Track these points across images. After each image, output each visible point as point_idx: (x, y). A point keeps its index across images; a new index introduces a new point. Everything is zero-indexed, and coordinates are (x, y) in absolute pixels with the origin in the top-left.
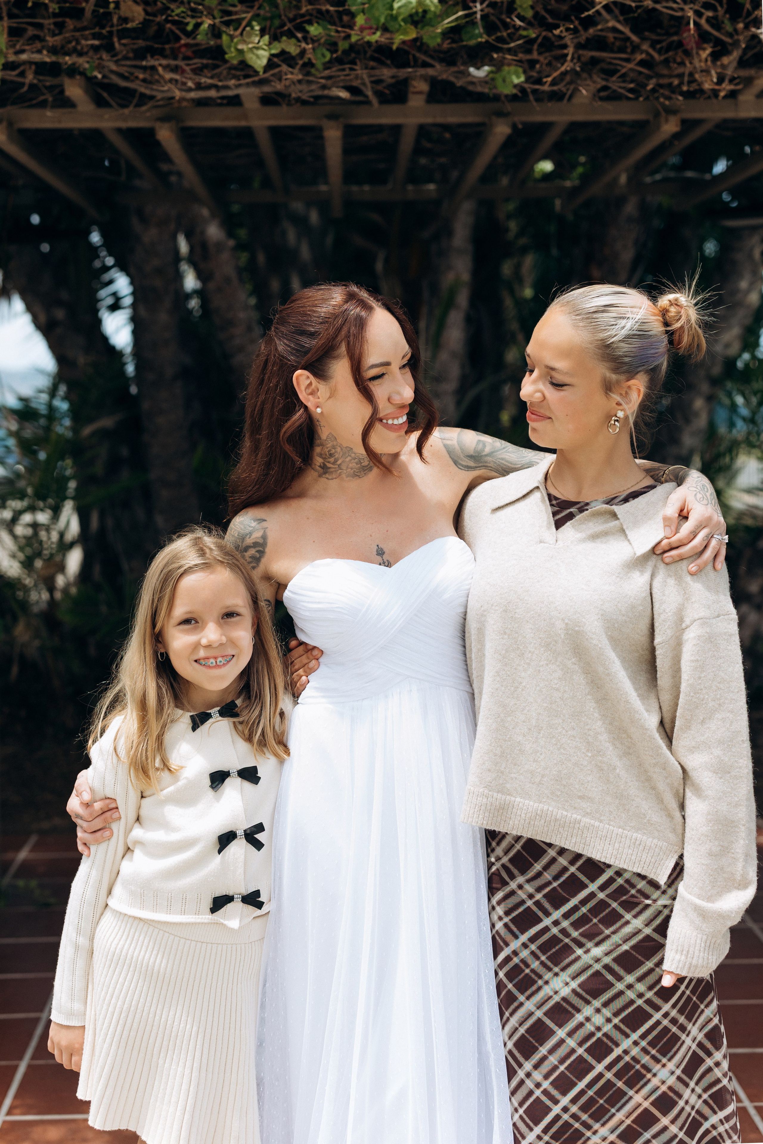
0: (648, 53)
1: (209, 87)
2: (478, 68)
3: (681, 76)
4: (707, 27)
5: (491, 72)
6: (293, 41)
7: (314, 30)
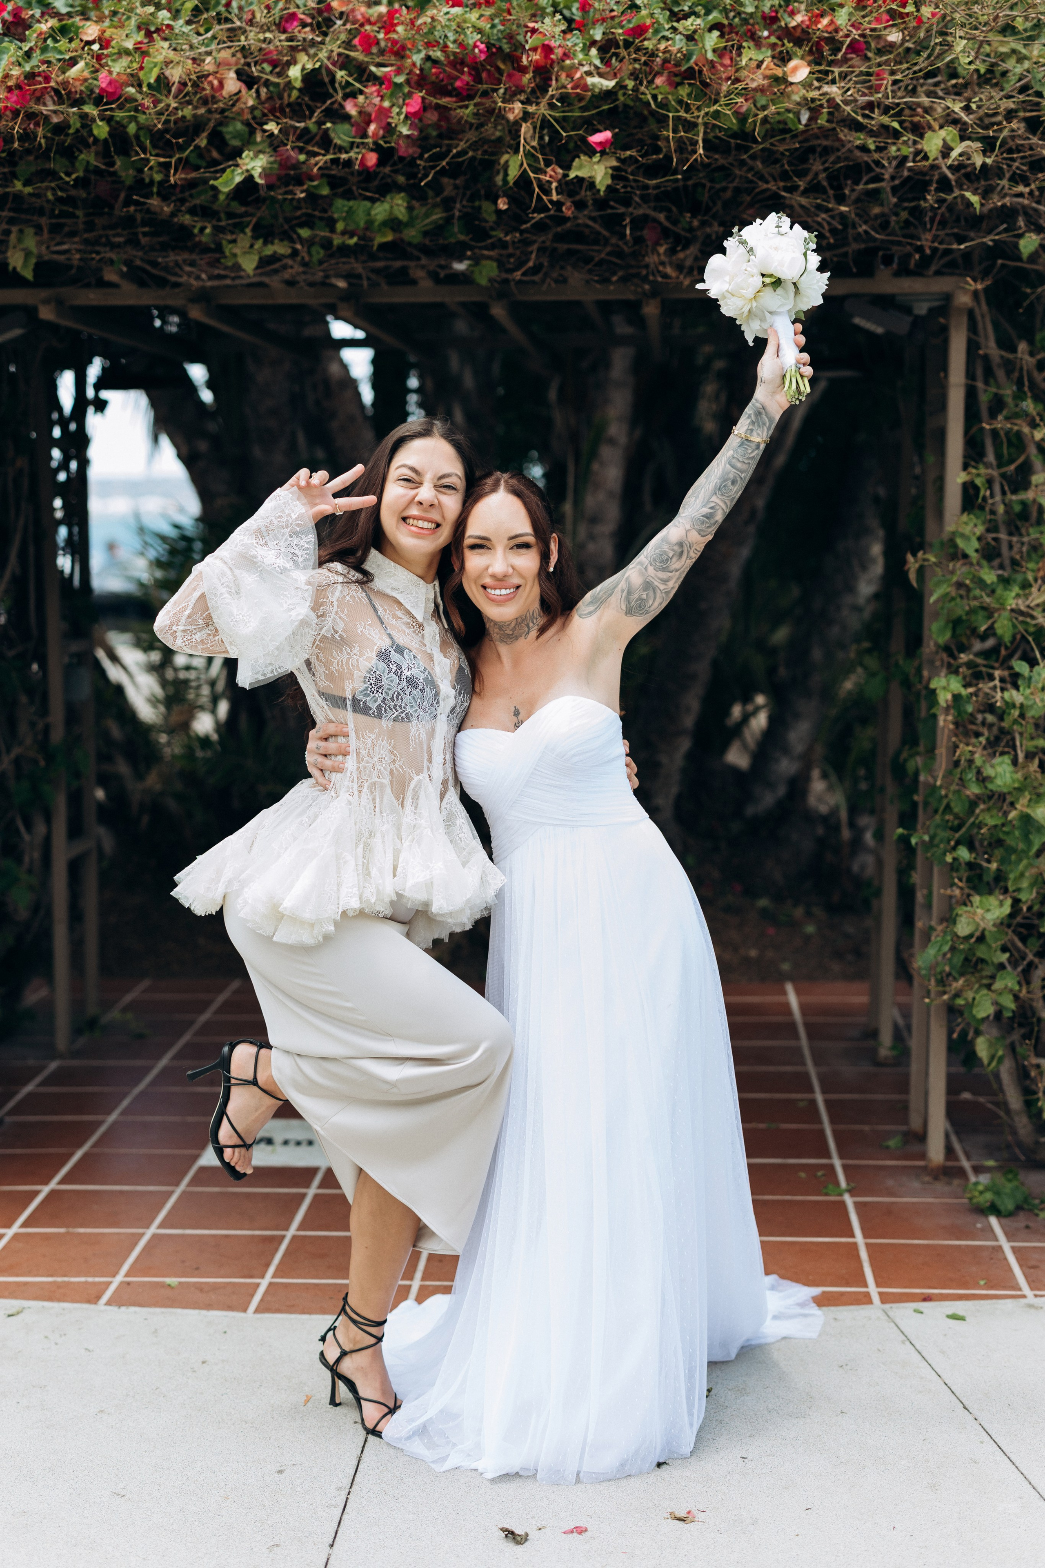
0: (618, 246)
1: (225, 277)
2: (461, 261)
3: (647, 266)
4: (667, 224)
5: (470, 266)
6: (286, 243)
7: (305, 233)
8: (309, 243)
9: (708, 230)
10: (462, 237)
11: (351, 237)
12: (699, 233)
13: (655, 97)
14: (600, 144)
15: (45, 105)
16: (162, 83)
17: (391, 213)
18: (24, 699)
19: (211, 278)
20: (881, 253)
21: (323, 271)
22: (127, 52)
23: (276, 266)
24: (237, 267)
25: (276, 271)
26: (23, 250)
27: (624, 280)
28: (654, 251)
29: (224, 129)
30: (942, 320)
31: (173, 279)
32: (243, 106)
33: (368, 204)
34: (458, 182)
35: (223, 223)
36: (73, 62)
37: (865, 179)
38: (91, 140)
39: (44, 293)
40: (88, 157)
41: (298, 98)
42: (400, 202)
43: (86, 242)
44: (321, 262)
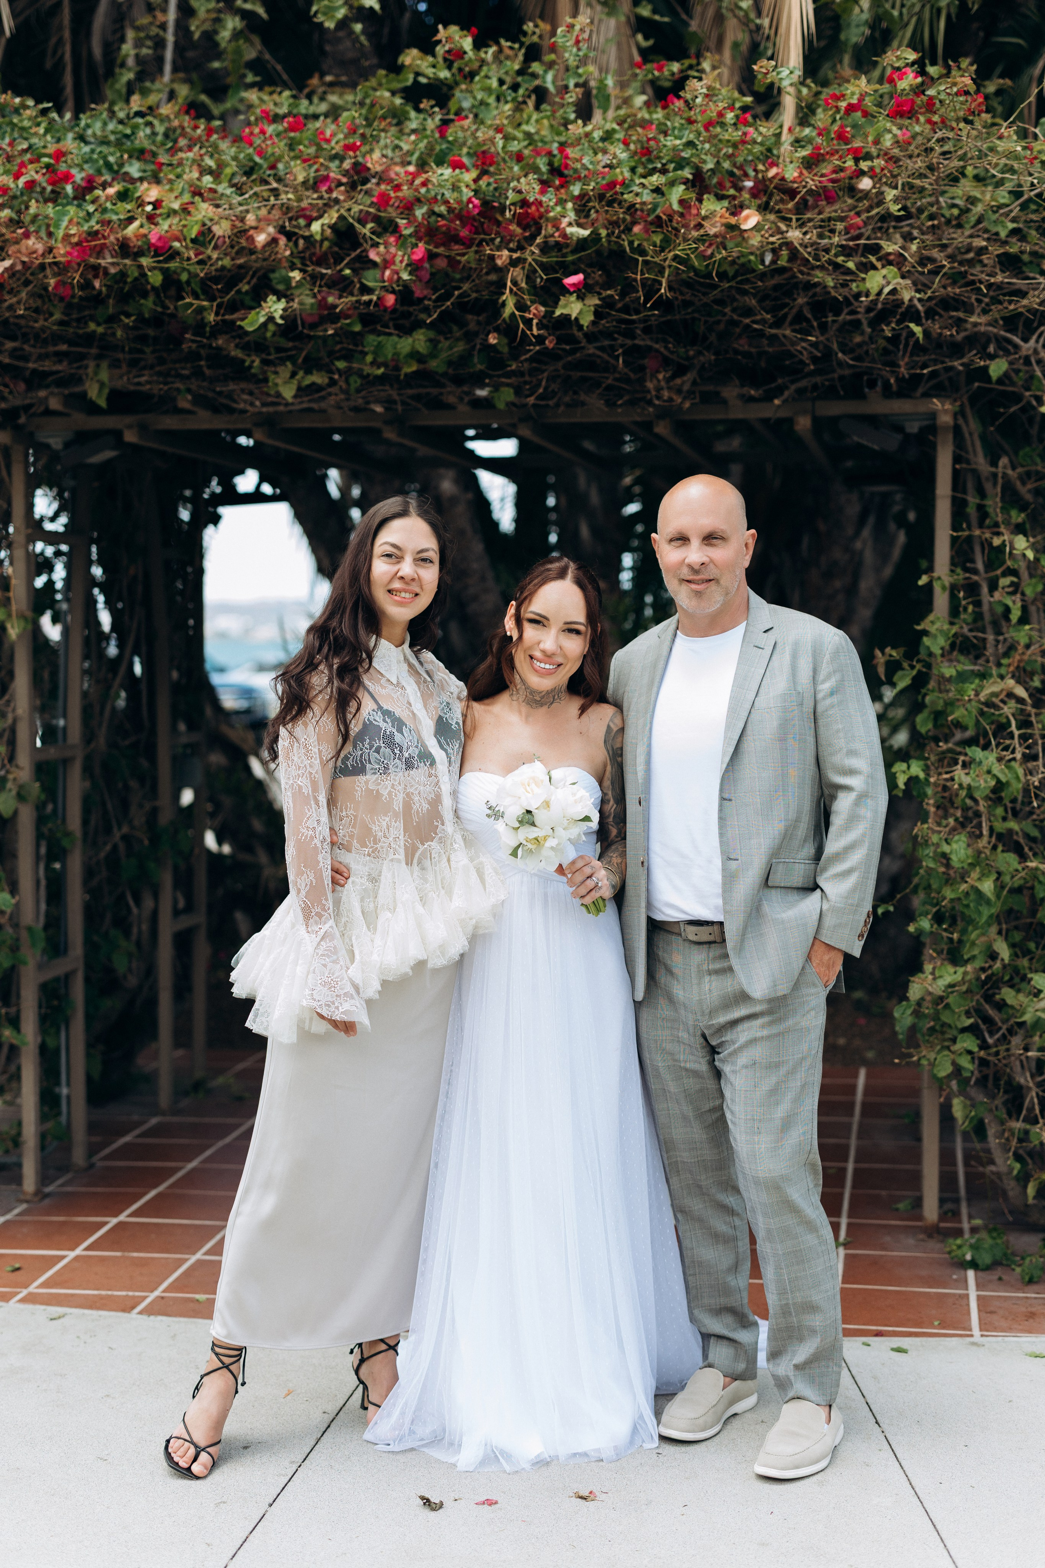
1: (273, 404)
2: (481, 388)
3: (649, 391)
4: (666, 354)
5: (491, 392)
6: (323, 373)
7: (341, 365)
8: (346, 373)
9: (702, 358)
10: (479, 367)
11: (379, 368)
12: (696, 361)
13: (631, 243)
14: (574, 285)
15: (104, 258)
16: (204, 237)
17: (413, 347)
18: (133, 784)
19: (264, 404)
20: (865, 378)
21: (363, 398)
22: (175, 212)
23: (323, 393)
24: (279, 395)
25: (323, 398)
26: (98, 381)
27: (632, 403)
28: (653, 376)
29: (272, 276)
30: (931, 438)
31: (235, 405)
32: (279, 256)
33: (395, 338)
34: (481, 318)
35: (272, 357)
36: (130, 220)
37: (846, 311)
38: (149, 287)
39: (128, 419)
40: (149, 304)
41: (330, 247)
42: (421, 337)
43: (159, 374)
44: (358, 391)
